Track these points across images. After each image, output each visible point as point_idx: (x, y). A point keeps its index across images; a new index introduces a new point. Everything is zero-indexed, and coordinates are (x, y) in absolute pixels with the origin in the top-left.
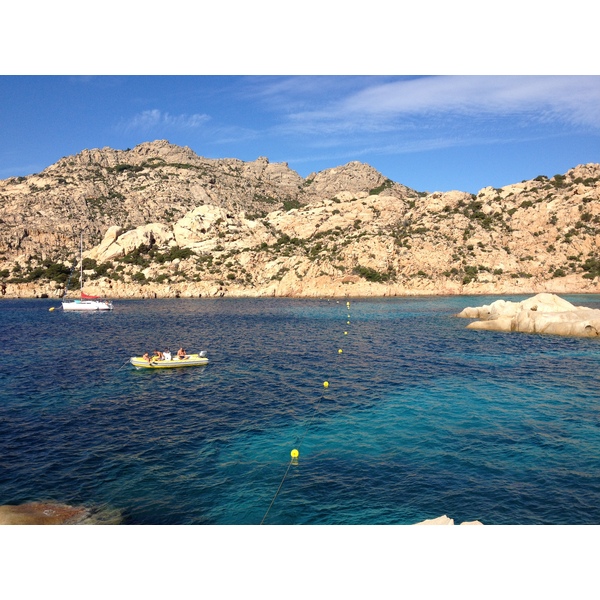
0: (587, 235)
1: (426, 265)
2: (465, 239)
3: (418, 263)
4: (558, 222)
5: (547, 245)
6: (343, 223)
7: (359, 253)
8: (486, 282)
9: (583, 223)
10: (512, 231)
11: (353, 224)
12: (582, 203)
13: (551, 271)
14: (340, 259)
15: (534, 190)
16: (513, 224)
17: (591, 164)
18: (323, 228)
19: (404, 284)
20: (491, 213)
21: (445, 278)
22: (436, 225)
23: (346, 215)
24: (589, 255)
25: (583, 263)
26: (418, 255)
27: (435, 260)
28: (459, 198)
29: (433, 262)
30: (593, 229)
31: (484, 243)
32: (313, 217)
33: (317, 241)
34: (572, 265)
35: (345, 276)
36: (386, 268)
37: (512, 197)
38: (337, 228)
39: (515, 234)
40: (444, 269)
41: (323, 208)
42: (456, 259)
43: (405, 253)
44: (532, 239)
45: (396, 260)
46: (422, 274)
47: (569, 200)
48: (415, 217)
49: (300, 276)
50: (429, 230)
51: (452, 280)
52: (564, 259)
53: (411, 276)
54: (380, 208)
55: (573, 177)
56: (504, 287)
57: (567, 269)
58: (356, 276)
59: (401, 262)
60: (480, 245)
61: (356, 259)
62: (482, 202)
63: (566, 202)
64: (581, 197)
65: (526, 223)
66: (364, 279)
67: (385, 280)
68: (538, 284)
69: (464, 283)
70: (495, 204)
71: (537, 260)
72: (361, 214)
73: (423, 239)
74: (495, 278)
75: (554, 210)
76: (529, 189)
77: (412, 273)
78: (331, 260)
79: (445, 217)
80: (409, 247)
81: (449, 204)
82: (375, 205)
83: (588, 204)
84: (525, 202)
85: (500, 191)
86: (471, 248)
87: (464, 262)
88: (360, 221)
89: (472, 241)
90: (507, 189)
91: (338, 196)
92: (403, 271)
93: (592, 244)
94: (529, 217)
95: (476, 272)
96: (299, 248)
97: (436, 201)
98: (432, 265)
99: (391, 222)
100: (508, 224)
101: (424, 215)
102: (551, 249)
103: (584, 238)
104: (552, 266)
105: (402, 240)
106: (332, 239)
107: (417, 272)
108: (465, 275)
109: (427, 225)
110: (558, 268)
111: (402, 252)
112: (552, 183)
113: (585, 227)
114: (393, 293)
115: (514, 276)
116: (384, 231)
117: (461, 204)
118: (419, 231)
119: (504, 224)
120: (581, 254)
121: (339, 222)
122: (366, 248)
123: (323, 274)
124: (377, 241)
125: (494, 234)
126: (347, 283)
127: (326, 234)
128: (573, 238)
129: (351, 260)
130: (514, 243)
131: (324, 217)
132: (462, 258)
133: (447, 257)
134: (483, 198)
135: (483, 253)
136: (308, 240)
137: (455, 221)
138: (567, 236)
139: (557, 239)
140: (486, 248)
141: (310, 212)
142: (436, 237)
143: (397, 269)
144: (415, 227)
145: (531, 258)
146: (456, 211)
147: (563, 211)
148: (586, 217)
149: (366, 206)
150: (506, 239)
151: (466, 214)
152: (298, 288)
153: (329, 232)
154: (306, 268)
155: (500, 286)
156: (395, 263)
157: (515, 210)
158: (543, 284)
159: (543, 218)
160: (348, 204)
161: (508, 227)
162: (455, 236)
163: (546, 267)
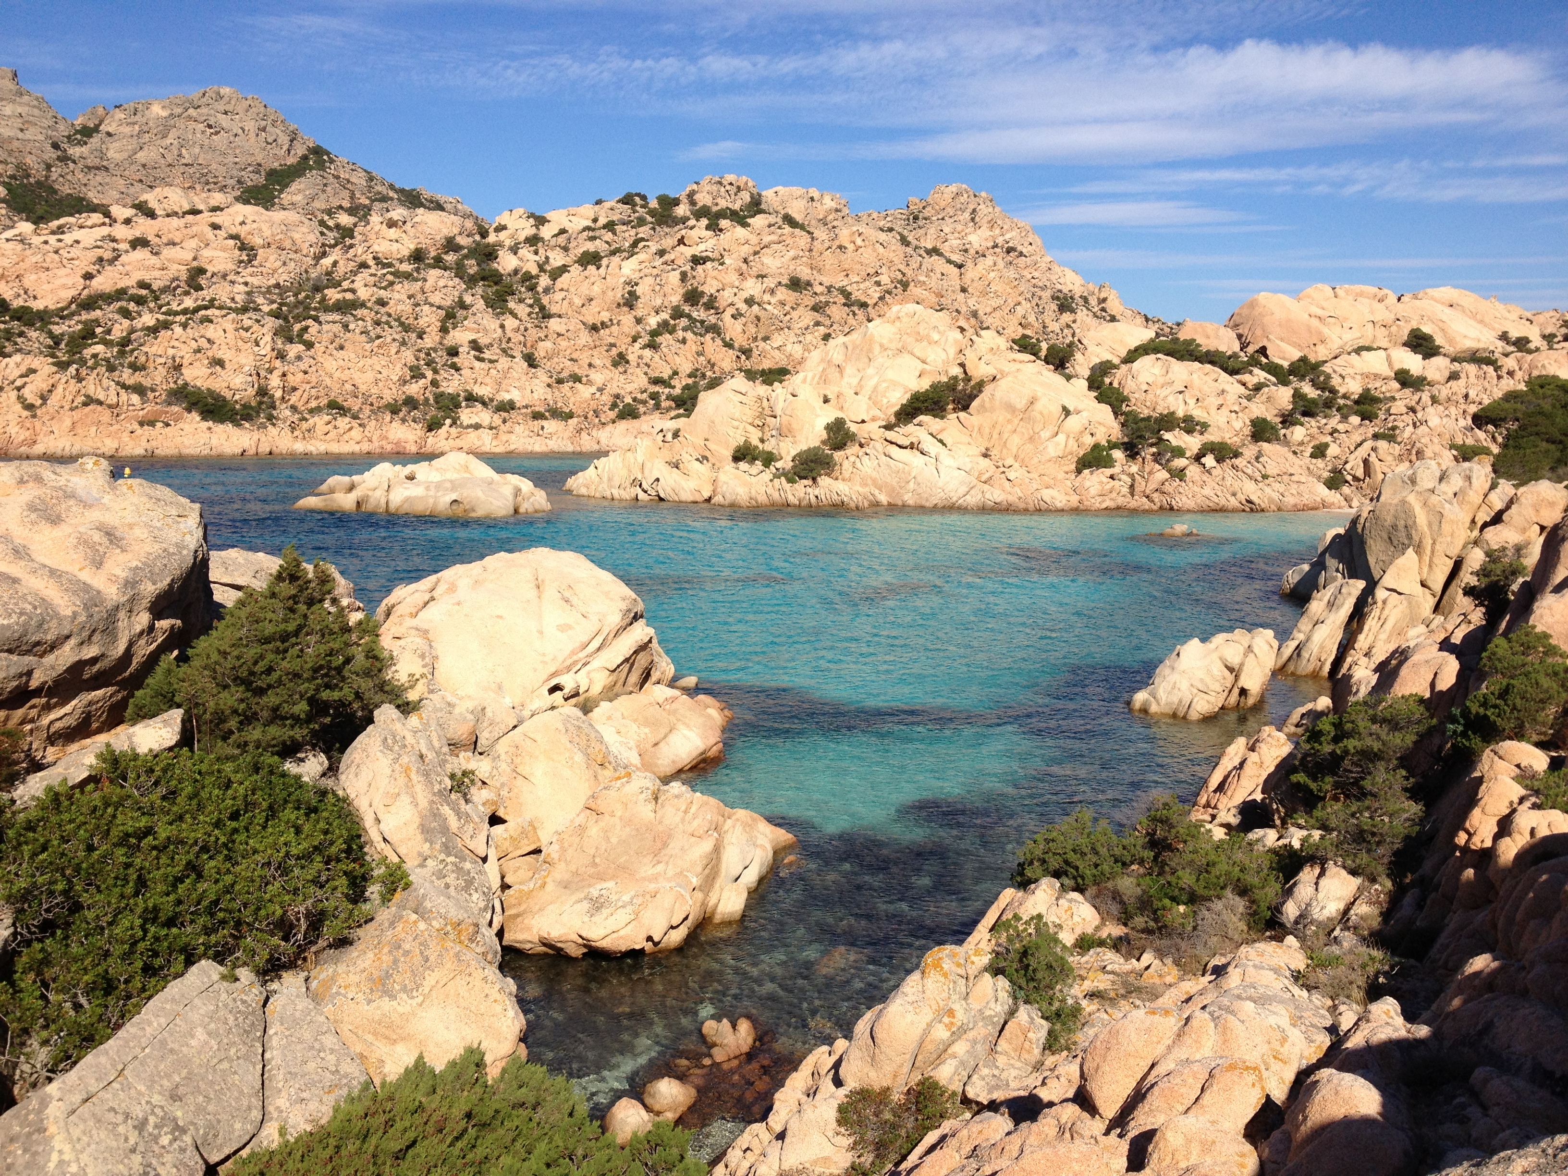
0: (689, 335)
1: (348, 387)
2: (444, 330)
3: (328, 381)
4: (640, 304)
5: (614, 352)
6: (157, 274)
7: (185, 353)
8: (477, 427)
9: (687, 309)
10: (549, 316)
11: (184, 276)
12: (687, 268)
13: (614, 406)
14: (135, 367)
15: (610, 226)
16: (554, 302)
17: (730, 177)
18: (103, 283)
19: (293, 430)
20: (516, 272)
21: (388, 417)
22: (382, 292)
23: (168, 253)
24: (690, 376)
25: (677, 391)
26: (330, 364)
27: (370, 376)
28: (447, 231)
29: (364, 380)
30: (702, 322)
31: (483, 341)
32: (75, 252)
33: (85, 316)
34: (654, 396)
35: (149, 407)
36: (251, 392)
37: (562, 240)
38: (143, 285)
39: (554, 324)
40: (389, 396)
41: (105, 231)
42: (416, 374)
43: (299, 358)
44: (585, 337)
45: (277, 373)
46: (336, 408)
47: (667, 257)
48: (342, 269)
49: (30, 407)
50: (363, 305)
51: (404, 421)
52: (643, 381)
53: (311, 411)
54: (258, 241)
55: (693, 203)
56: (513, 437)
57: (644, 402)
58: (175, 409)
59: (290, 377)
60: (475, 345)
61: (178, 368)
62: (500, 245)
63: (658, 262)
64: (688, 252)
65: (578, 302)
66: (195, 416)
67: (248, 418)
68: (584, 434)
69: (430, 430)
70: (525, 252)
71: (590, 383)
72: (206, 253)
73: (346, 327)
74: (497, 420)
75: (635, 276)
76: (602, 221)
77: (313, 404)
78: (111, 368)
79: (407, 276)
80: (309, 345)
81: (425, 242)
82: (243, 231)
83: (700, 268)
84: (586, 254)
85: (541, 221)
86: (453, 352)
87: (435, 383)
88: (201, 271)
89: (460, 337)
90: (558, 219)
91: (151, 198)
92: (294, 399)
93: (699, 354)
94: (585, 289)
95: (458, 406)
96: (33, 334)
97: (393, 233)
98: (363, 388)
99: (283, 278)
100: (545, 300)
101: (364, 265)
102: (621, 360)
103: (684, 341)
104: (617, 396)
105: (297, 327)
106: (126, 314)
107: (324, 402)
108: (433, 411)
109: (363, 293)
110: (628, 400)
111: (292, 355)
112: (652, 213)
113: (689, 316)
114: (264, 448)
115: (537, 416)
116: (260, 300)
117: (450, 245)
118: (342, 307)
119: (538, 301)
120: (676, 373)
121: (147, 269)
122: (203, 343)
123: (89, 401)
124: (230, 327)
125: (510, 323)
126: (152, 423)
127: (109, 298)
128: (665, 339)
129: (162, 371)
130: (548, 344)
131: (108, 255)
132: (429, 374)
133: (397, 371)
134: (503, 235)
135: (477, 364)
136: (61, 314)
137: (428, 285)
138: (654, 333)
139: (634, 340)
140: (487, 355)
141: (68, 238)
142: (378, 323)
143: (278, 394)
144: (333, 295)
145: (577, 379)
146: (438, 262)
147: (650, 280)
148: (693, 297)
149: (222, 233)
150: (533, 333)
151: (459, 271)
152: (24, 435)
153: (120, 294)
154: (45, 387)
155: (504, 437)
156: (275, 381)
157: (564, 269)
158: (594, 433)
159: (610, 294)
160: (175, 222)
161: (542, 308)
162: (422, 322)
163: (606, 399)
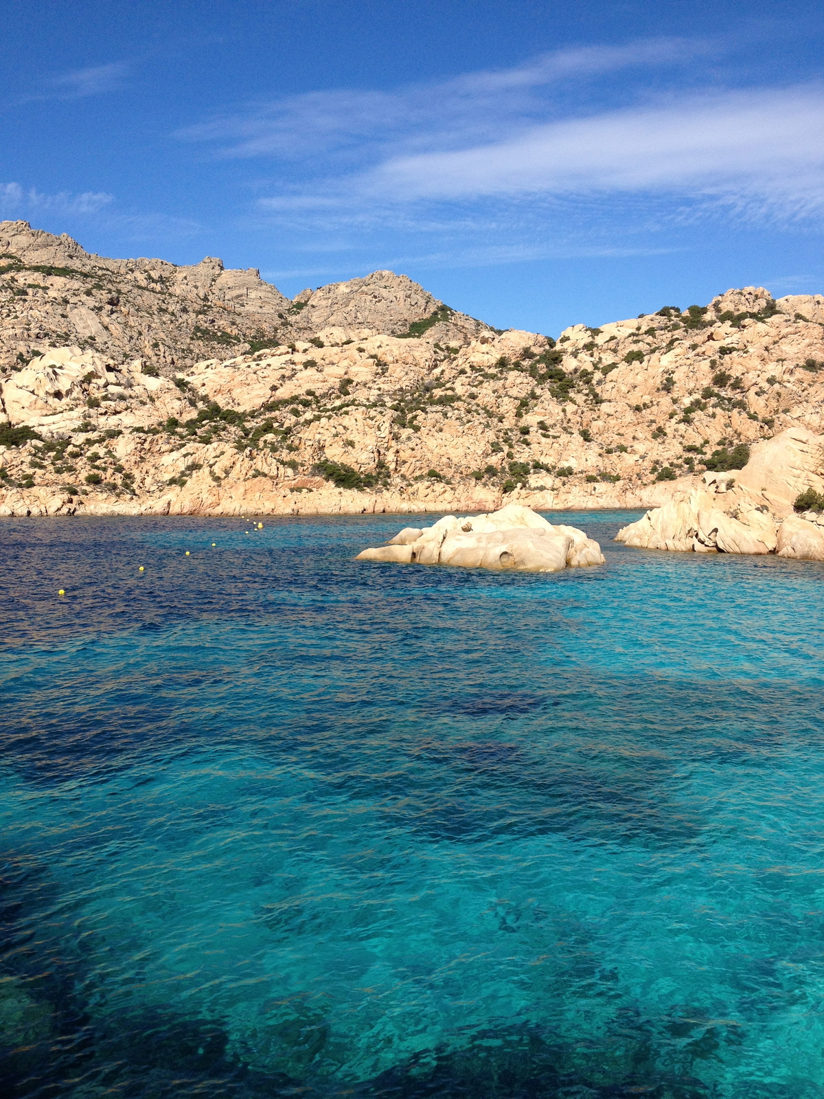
0: (718, 411)
1: (444, 460)
2: (519, 415)
3: (429, 456)
4: (675, 388)
5: (654, 426)
6: (320, 385)
7: (327, 437)
8: (542, 488)
9: (716, 389)
10: (602, 402)
11: (337, 386)
12: (716, 357)
13: (654, 470)
14: (291, 449)
15: (651, 332)
16: (605, 391)
17: (750, 289)
18: (284, 393)
19: (402, 493)
20: (576, 370)
21: (473, 482)
22: (474, 390)
23: (329, 370)
24: (719, 444)
25: (708, 457)
26: (431, 443)
27: (461, 451)
28: (524, 344)
29: (456, 454)
30: (730, 400)
31: (548, 422)
32: (267, 372)
33: (268, 415)
34: (688, 461)
35: (299, 478)
36: (373, 465)
37: (612, 344)
38: (310, 393)
39: (605, 407)
40: (474, 467)
41: (288, 357)
42: (496, 448)
43: (409, 438)
44: (630, 416)
45: (392, 450)
46: (435, 476)
47: (699, 350)
48: (447, 376)
49: (217, 479)
50: (459, 399)
51: (485, 485)
52: (679, 449)
53: (416, 479)
54: (389, 359)
55: (718, 310)
56: (570, 497)
57: (680, 467)
58: (317, 479)
59: (401, 453)
60: (542, 426)
61: (322, 448)
62: (564, 351)
63: (691, 354)
64: (716, 345)
65: (624, 389)
66: (331, 484)
67: (369, 484)
68: (629, 493)
69: (505, 492)
70: (584, 356)
71: (634, 452)
72: (354, 369)
73: (445, 415)
74: (558, 483)
75: (672, 367)
76: (644, 329)
77: (418, 473)
78: (274, 450)
79: (493, 377)
80: (417, 429)
81: (507, 353)
82: (379, 352)
83: (727, 357)
84: (631, 353)
85: (596, 332)
86: (525, 431)
87: (510, 455)
88: (349, 381)
89: (531, 419)
90: (609, 329)
91: (321, 335)
92: (403, 470)
93: (727, 426)
94: (630, 379)
95: (527, 472)
96: (232, 429)
97: (485, 347)
98: (455, 460)
99: (405, 384)
100: (598, 390)
101: (463, 372)
102: (660, 433)
103: (714, 416)
104: (657, 462)
105: (409, 416)
106: (296, 413)
107: (426, 471)
108: (508, 477)
109: (460, 390)
110: (666, 465)
111: (404, 437)
112: (685, 320)
113: (717, 395)
114: (379, 508)
115: (590, 479)
116: (387, 399)
117: (527, 354)
118: (445, 401)
119: (592, 391)
120: (707, 442)
121: (314, 382)
122: (340, 429)
123: (258, 474)
124: (360, 416)
125: (570, 407)
126: (299, 490)
127: (285, 402)
128: (697, 415)
129: (310, 450)
130: (600, 423)
131: (288, 373)
132: (506, 449)
133: (481, 447)
134: (566, 345)
135: (543, 440)
136: (253, 414)
137: (508, 383)
138: (688, 411)
139: (671, 417)
140: (551, 432)
141: (263, 363)
142: (469, 411)
143: (392, 466)
144: (438, 393)
145: (623, 449)
146: (517, 366)
147: (685, 369)
148: (721, 380)
149: (365, 355)
150: (588, 415)
151: (533, 372)
152: (212, 499)
153: (294, 399)
154: (228, 464)
155: (563, 497)
156: (390, 457)
157: (614, 366)
158: (637, 492)
159: (651, 381)
160: (336, 349)
161: (596, 396)
162: (502, 410)
163: (647, 464)
